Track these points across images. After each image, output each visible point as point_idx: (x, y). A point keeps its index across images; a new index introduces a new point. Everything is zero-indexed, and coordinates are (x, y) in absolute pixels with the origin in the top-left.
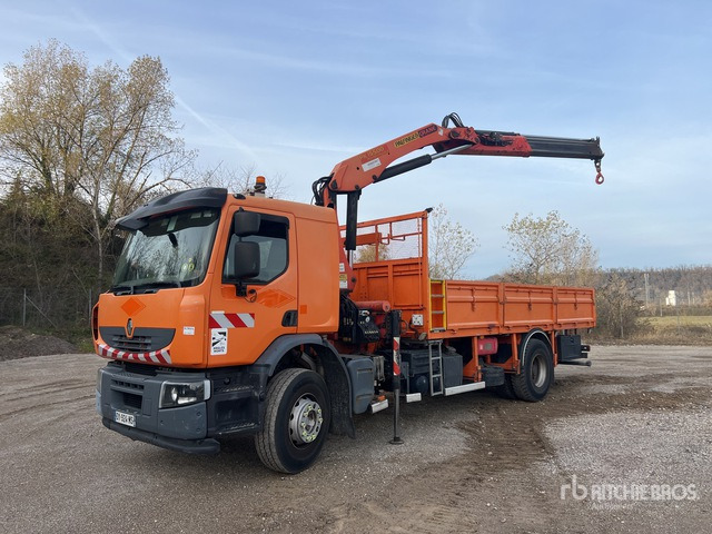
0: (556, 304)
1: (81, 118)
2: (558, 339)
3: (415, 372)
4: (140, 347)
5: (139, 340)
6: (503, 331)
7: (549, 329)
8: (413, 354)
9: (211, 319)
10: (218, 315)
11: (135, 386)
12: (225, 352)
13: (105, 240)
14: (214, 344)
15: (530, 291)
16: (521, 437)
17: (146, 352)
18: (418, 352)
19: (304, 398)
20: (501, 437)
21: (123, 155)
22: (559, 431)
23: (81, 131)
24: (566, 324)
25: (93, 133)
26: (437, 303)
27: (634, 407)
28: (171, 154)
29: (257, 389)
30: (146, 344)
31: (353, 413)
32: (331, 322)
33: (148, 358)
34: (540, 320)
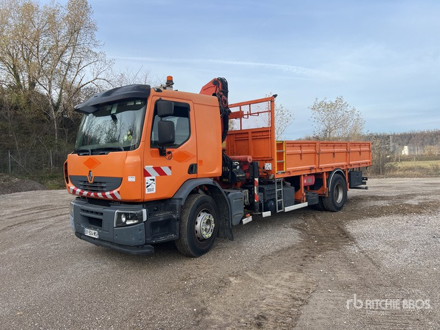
0: (349, 152)
1: (36, 39)
2: (349, 174)
3: (267, 199)
4: (98, 189)
5: (98, 184)
6: (318, 171)
7: (345, 168)
8: (266, 188)
9: (145, 171)
10: (149, 168)
11: (97, 213)
12: (154, 191)
13: (58, 119)
14: (148, 187)
15: (334, 145)
16: (332, 232)
17: (103, 192)
18: (268, 186)
19: (203, 212)
20: (320, 232)
21: (65, 64)
22: (354, 228)
23: (38, 47)
24: (354, 164)
25: (45, 49)
26: (280, 155)
27: (396, 213)
28: (97, 63)
29: (175, 214)
30: (102, 187)
31: (232, 225)
32: (217, 171)
33: (105, 196)
34: (339, 163)
